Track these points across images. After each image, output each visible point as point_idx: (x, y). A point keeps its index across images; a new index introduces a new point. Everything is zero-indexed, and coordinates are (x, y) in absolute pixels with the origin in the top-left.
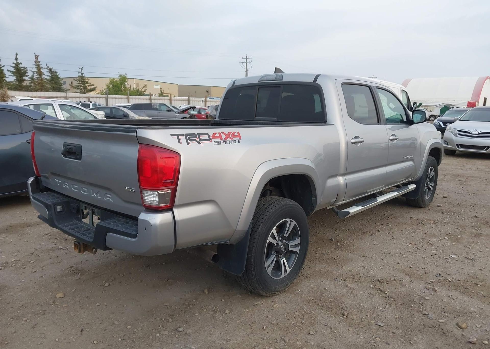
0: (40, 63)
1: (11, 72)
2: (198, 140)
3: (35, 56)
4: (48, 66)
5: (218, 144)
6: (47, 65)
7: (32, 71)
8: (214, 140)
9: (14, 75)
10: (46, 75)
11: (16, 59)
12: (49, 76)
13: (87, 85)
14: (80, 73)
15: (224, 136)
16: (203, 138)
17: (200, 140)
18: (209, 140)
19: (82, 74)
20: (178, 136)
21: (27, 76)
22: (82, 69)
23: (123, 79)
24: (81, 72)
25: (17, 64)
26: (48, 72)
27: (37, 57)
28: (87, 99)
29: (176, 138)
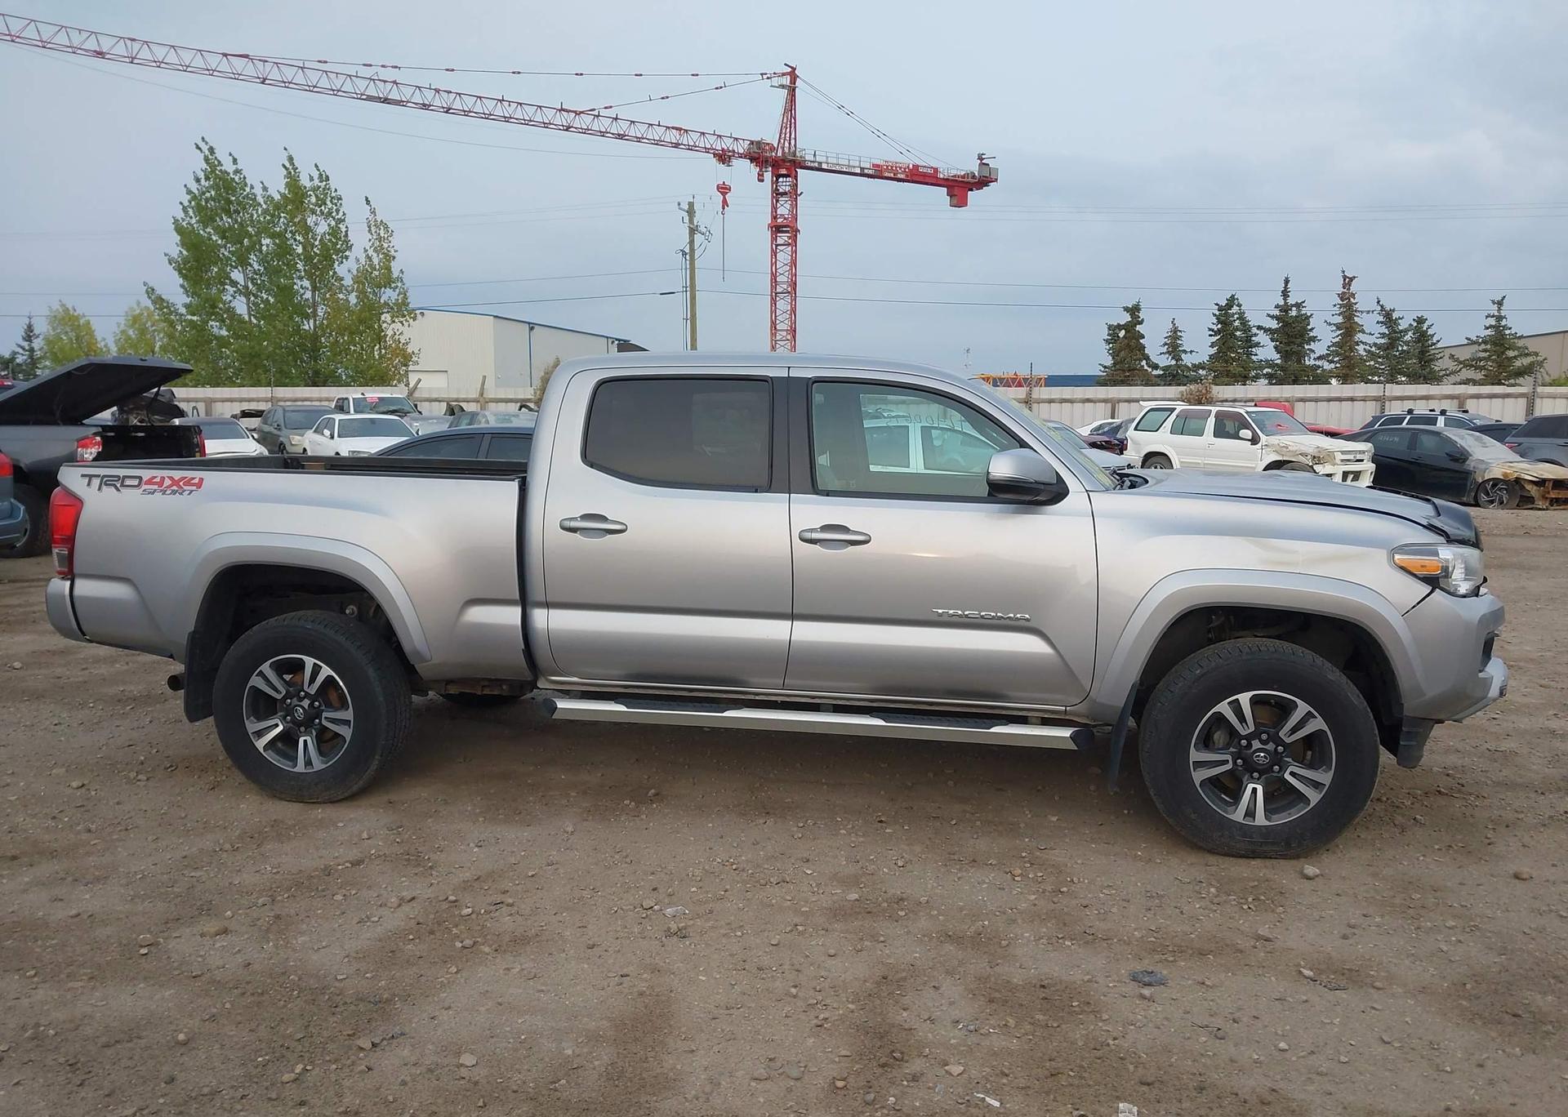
0: (1354, 299)
1: (1266, 330)
2: (118, 486)
3: (1345, 280)
4: (1382, 306)
5: (149, 493)
6: (1378, 302)
7: (1330, 324)
8: (144, 487)
9: (1274, 339)
10: (1371, 332)
11: (1285, 294)
12: (1383, 335)
13: (1511, 354)
15: (167, 482)
16: (128, 482)
17: (122, 485)
18: (139, 486)
19: (1499, 318)
20: (91, 477)
21: (1314, 339)
22: (1500, 303)
24: (1496, 314)
25: (1285, 309)
26: (1382, 323)
27: (1348, 281)
28: (1456, 402)
29: (87, 480)
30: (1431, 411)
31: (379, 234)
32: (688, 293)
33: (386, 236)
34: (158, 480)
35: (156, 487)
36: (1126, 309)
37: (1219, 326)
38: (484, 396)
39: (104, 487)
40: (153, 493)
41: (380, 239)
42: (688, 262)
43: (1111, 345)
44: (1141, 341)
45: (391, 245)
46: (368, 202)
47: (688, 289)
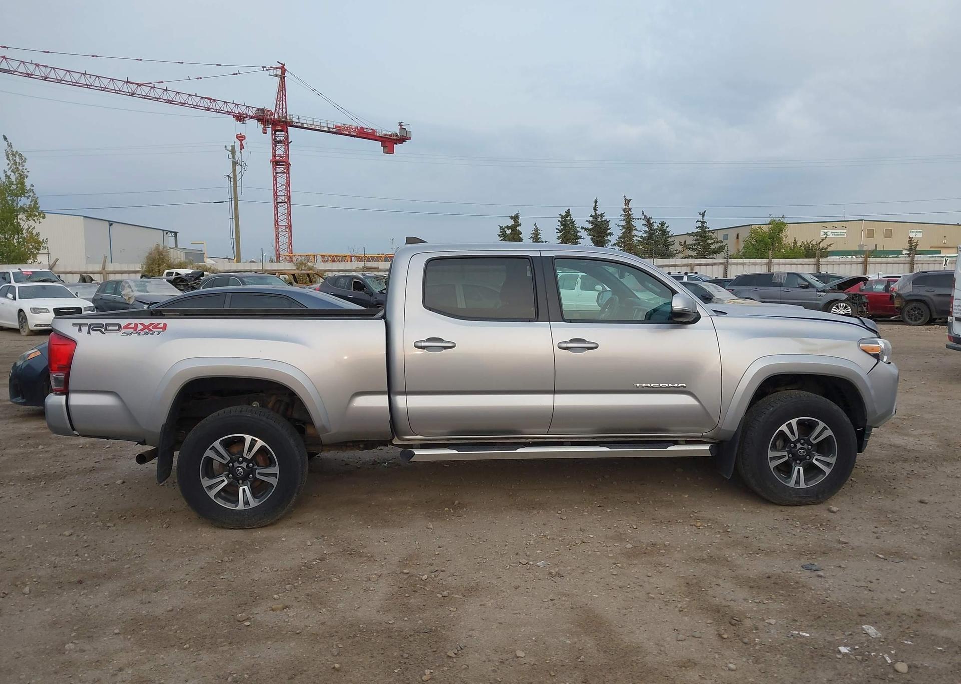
0: (631, 212)
1: (586, 230)
2: (103, 330)
3: (625, 201)
4: (645, 216)
5: (127, 335)
6: (643, 214)
7: (619, 226)
8: (123, 331)
9: (589, 235)
10: (640, 231)
11: (595, 209)
12: (646, 232)
13: (709, 242)
14: (700, 222)
15: (140, 327)
16: (110, 328)
17: (106, 330)
18: (119, 330)
19: (703, 223)
20: (80, 325)
21: (611, 234)
22: (703, 215)
23: (778, 227)
24: (701, 220)
25: (595, 217)
26: (645, 225)
27: (627, 202)
28: (689, 268)
29: (77, 327)
30: (679, 273)
31: (15, 160)
32: (233, 202)
33: (20, 162)
34: (132, 326)
35: (132, 331)
36: (511, 218)
37: (562, 227)
38: (106, 270)
39: (92, 332)
40: (131, 335)
41: (15, 163)
42: (232, 183)
43: (502, 238)
44: (520, 236)
45: (24, 168)
46: (5, 139)
47: (233, 200)
